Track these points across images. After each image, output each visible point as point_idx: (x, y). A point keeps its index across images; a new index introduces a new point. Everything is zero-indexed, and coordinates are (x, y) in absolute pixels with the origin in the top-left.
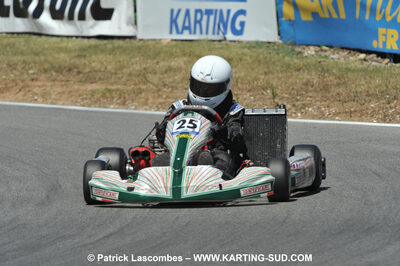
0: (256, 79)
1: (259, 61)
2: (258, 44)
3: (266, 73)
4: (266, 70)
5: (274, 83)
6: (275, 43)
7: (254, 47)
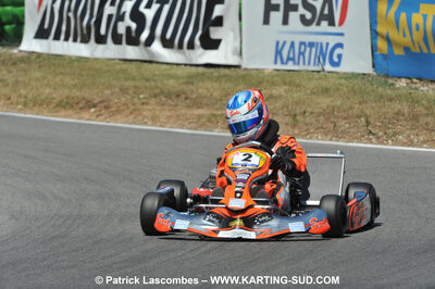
0: (351, 108)
1: (355, 92)
2: (354, 76)
3: (360, 103)
4: (360, 99)
5: (368, 112)
6: (369, 75)
7: (350, 78)
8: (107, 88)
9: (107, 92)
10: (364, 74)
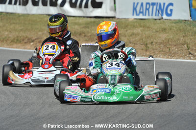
0: (179, 39)
1: (180, 30)
2: (180, 21)
3: (184, 36)
4: (184, 34)
5: (188, 41)
6: (188, 21)
7: (178, 23)
8: (40, 31)
9: (40, 33)
10: (185, 20)
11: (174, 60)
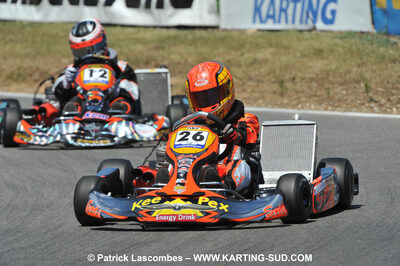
0: (349, 72)
1: (352, 53)
2: (351, 34)
3: (359, 66)
4: (359, 62)
5: (368, 75)
6: (368, 33)
7: (346, 37)
10: (362, 33)
11: (340, 114)
